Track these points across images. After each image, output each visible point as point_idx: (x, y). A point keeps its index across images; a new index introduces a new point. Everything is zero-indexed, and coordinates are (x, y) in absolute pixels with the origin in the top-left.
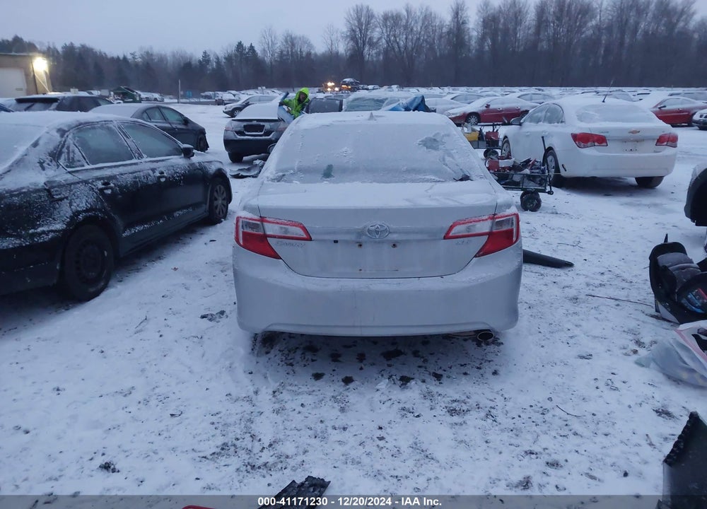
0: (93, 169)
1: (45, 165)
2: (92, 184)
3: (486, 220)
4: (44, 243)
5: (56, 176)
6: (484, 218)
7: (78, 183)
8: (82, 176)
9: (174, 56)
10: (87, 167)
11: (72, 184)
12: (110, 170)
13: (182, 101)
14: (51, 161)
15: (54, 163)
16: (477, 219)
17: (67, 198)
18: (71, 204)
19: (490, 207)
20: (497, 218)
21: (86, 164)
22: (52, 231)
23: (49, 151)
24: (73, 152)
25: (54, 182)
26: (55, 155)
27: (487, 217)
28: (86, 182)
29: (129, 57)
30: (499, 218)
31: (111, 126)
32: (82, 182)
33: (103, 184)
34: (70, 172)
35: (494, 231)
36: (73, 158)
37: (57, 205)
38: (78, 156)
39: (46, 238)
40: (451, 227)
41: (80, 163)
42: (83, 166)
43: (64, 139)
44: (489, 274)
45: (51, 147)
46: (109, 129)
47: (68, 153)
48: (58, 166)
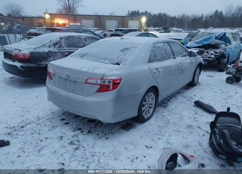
0: (67, 49)
1: (51, 47)
2: (64, 53)
3: (99, 79)
4: (42, 67)
5: (53, 50)
6: (98, 78)
7: (59, 52)
8: (61, 51)
9: (192, 16)
10: (65, 48)
11: (57, 52)
12: (73, 50)
13: (185, 31)
14: (53, 46)
15: (54, 46)
16: (95, 78)
17: (53, 56)
18: (54, 58)
19: (102, 75)
20: (103, 79)
21: (65, 47)
22: (46, 64)
23: (54, 43)
24: (62, 44)
25: (51, 51)
26: (55, 45)
27: (99, 78)
28: (62, 52)
29: (177, 17)
30: (104, 79)
31: (81, 37)
32: (60, 52)
33: (68, 53)
34: (58, 49)
35: (102, 84)
36: (61, 46)
37: (49, 58)
38: (64, 44)
39: (43, 66)
40: (87, 80)
41: (63, 47)
42: (64, 48)
43: (60, 40)
44: (98, 99)
45: (55, 42)
46: (80, 38)
47: (60, 44)
48: (55, 47)
